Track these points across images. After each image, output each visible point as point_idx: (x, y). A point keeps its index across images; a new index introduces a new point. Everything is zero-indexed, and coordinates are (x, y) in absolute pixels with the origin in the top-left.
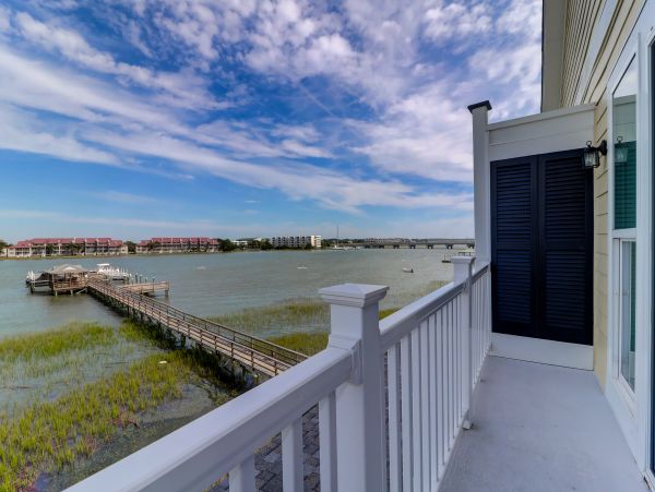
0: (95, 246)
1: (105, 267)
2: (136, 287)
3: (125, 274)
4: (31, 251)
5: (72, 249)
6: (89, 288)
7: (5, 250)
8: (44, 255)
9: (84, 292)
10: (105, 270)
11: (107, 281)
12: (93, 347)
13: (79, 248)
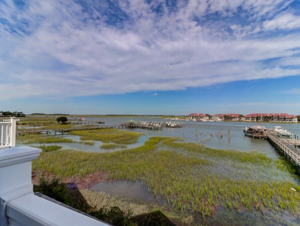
0: (278, 118)
1: (279, 128)
2: (293, 141)
3: (289, 133)
4: (250, 119)
5: (267, 118)
6: (268, 137)
7: (242, 118)
8: (255, 121)
9: (265, 139)
10: (279, 129)
11: (278, 135)
12: (259, 165)
13: (270, 118)
